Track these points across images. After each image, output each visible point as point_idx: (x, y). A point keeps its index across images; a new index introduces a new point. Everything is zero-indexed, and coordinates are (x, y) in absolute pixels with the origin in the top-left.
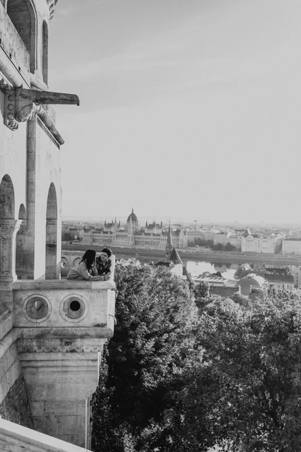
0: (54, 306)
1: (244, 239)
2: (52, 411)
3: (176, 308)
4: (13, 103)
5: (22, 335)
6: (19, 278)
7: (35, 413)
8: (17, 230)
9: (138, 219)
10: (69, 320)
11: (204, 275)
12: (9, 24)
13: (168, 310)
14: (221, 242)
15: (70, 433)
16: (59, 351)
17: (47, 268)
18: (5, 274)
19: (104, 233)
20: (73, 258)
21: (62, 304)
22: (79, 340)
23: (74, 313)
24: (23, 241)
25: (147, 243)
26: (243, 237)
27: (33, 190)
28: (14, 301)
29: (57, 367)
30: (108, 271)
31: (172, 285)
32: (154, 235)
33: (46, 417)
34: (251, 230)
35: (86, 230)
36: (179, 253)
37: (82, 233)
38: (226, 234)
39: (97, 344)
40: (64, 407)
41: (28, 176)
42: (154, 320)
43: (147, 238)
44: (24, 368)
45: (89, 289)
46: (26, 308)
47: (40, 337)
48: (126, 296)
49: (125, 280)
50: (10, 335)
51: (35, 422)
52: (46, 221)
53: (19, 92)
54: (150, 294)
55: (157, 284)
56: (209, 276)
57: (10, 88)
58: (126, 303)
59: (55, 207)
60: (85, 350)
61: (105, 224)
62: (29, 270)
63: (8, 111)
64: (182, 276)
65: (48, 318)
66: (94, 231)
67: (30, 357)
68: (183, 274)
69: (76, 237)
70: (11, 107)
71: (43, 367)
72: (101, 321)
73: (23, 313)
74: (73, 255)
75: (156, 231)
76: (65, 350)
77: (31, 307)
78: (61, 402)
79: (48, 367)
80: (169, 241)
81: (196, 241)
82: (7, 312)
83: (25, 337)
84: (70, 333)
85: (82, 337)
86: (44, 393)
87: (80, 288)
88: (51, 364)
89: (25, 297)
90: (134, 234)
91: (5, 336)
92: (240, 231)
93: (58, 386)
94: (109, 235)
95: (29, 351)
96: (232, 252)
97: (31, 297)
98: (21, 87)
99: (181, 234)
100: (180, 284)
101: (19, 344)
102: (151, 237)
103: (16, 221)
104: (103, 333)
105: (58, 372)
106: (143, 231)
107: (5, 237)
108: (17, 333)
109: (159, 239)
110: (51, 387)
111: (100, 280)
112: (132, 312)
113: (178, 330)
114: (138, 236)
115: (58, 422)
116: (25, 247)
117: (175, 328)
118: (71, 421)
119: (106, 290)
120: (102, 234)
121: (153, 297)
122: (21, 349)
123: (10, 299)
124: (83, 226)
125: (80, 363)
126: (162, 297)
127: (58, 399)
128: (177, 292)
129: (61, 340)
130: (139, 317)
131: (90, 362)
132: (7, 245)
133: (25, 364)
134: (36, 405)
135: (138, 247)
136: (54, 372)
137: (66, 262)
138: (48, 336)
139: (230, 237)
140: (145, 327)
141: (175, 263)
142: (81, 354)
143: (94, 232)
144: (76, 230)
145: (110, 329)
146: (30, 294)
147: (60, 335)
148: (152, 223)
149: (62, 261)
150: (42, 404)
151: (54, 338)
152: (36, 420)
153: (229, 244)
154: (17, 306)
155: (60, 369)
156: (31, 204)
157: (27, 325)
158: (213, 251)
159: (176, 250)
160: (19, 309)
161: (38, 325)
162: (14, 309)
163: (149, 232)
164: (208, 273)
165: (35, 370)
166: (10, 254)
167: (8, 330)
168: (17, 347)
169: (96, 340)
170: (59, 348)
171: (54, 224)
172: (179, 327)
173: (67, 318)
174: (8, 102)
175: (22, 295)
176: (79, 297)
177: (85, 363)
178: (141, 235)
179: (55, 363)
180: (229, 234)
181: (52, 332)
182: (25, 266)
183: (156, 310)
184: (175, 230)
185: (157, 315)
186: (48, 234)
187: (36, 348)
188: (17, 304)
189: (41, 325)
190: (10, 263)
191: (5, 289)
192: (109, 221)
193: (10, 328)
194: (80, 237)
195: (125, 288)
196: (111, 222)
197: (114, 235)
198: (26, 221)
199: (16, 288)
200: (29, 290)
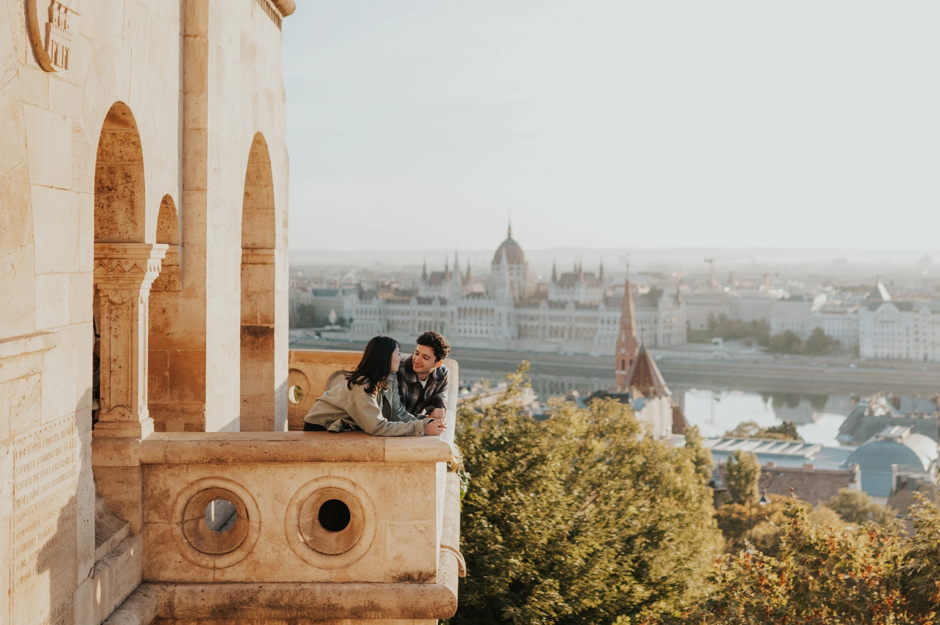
0: (267, 516)
1: (867, 318)
3: (654, 536)
5: (170, 605)
6: (160, 427)
8: (151, 276)
9: (528, 257)
10: (316, 560)
11: (739, 433)
13: (629, 540)
14: (794, 327)
17: (244, 401)
18: (116, 415)
19: (422, 301)
20: (326, 370)
21: (294, 511)
22: (347, 622)
23: (331, 539)
24: (170, 313)
25: (555, 332)
26: (863, 311)
27: (202, 154)
28: (144, 498)
30: (435, 402)
31: (639, 460)
32: (578, 306)
34: (889, 286)
35: (363, 295)
36: (659, 363)
37: (350, 304)
38: (811, 300)
41: (184, 108)
42: (583, 572)
43: (557, 318)
45: (377, 460)
46: (183, 522)
47: (226, 614)
48: (493, 496)
49: (489, 445)
50: (133, 606)
52: (240, 251)
54: (569, 491)
55: (592, 458)
56: (757, 437)
58: (492, 520)
59: (270, 209)
61: (424, 276)
62: (190, 403)
64: (670, 436)
65: (251, 553)
66: (390, 295)
68: (674, 432)
69: (333, 317)
72: (414, 564)
73: (173, 538)
74: (326, 361)
75: (583, 293)
77: (196, 520)
80: (626, 327)
81: (712, 324)
82: (121, 534)
83: (178, 612)
84: (320, 601)
85: (357, 614)
87: (349, 460)
89: (177, 486)
90: (517, 306)
91: (117, 609)
92: (854, 289)
94: (436, 307)
96: (830, 359)
97: (196, 488)
99: (665, 301)
100: (666, 458)
102: (570, 312)
103: (150, 247)
104: (423, 604)
106: (544, 295)
107: (116, 299)
108: (156, 598)
109: (595, 320)
111: (412, 434)
112: (514, 545)
113: (662, 604)
114: (529, 312)
116: (177, 330)
117: (653, 599)
119: (431, 463)
120: (414, 307)
121: (581, 499)
123: (131, 493)
124: (355, 280)
126: (607, 498)
128: (655, 482)
129: (293, 623)
130: (536, 562)
132: (123, 323)
135: (527, 345)
137: (303, 385)
138: (253, 611)
139: (824, 311)
140: (555, 594)
141: (646, 394)
143: (388, 301)
144: (332, 293)
145: (446, 590)
146: (193, 475)
147: (289, 607)
148: (570, 269)
149: (290, 382)
151: (270, 619)
153: (818, 332)
154: (154, 517)
156: (195, 196)
157: (185, 576)
158: (770, 357)
159: (651, 354)
160: (160, 526)
161: (218, 576)
162: (146, 523)
163: (562, 297)
164: (754, 425)
166: (131, 353)
167: (126, 590)
169: (402, 623)
171: (267, 263)
172: (663, 595)
173: (308, 554)
175: (170, 481)
176: (347, 487)
178: (537, 306)
180: (821, 300)
181: (262, 598)
182: (177, 392)
183: (591, 540)
184: (645, 290)
185: (592, 557)
186: (247, 295)
188: (155, 507)
189: (229, 575)
190: (131, 379)
191: (116, 462)
192: (436, 265)
193: (134, 584)
194: (347, 317)
195: (491, 471)
196: (442, 269)
197: (452, 308)
198: (178, 249)
199: (149, 459)
200: (190, 463)
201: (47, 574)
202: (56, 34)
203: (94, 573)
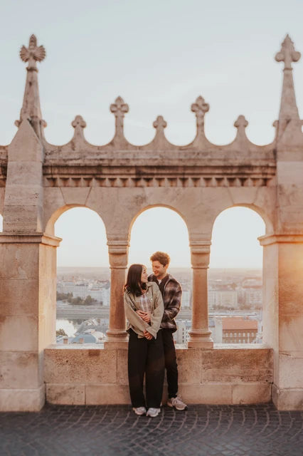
1: (105, 292)
14: (81, 296)
26: (104, 289)
38: (87, 286)
92: (102, 282)
96: (92, 306)
139: (92, 290)
153: (89, 297)
158: (71, 306)
180: (91, 286)
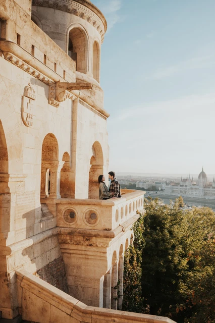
0: (79, 216)
2: (79, 283)
4: (54, 91)
5: (60, 231)
7: (69, 283)
9: (207, 176)
10: (88, 224)
12: (54, 46)
15: (90, 299)
16: (83, 245)
18: (52, 194)
19: (181, 186)
21: (84, 215)
22: (94, 238)
23: (92, 221)
24: (69, 176)
25: (214, 194)
27: (75, 144)
28: (57, 210)
29: (82, 254)
33: (76, 287)
35: (167, 184)
37: (164, 186)
39: (105, 241)
40: (86, 281)
41: (72, 135)
44: (63, 253)
46: (64, 216)
47: (71, 234)
50: (52, 230)
51: (69, 289)
53: (57, 85)
57: (50, 82)
60: (98, 245)
61: (182, 180)
63: (51, 96)
65: (76, 222)
67: (66, 246)
69: (160, 189)
70: (53, 94)
71: (73, 254)
72: (107, 227)
73: (62, 218)
76: (86, 244)
77: (67, 215)
78: (85, 278)
79: (76, 254)
82: (51, 216)
83: (62, 233)
84: (88, 233)
85: (96, 236)
86: (75, 271)
88: (78, 252)
89: (63, 208)
90: (204, 188)
91: (47, 230)
93: (83, 267)
94: (184, 187)
95: (65, 242)
97: (66, 209)
98: (59, 81)
101: (59, 237)
103: (60, 161)
104: (108, 235)
105: (83, 258)
106: (212, 185)
108: (58, 229)
110: (79, 267)
114: (207, 189)
115: (83, 291)
116: (70, 179)
118: (91, 291)
119: (111, 206)
120: (179, 187)
122: (60, 241)
123: (54, 209)
124: (165, 180)
125: (96, 254)
127: (83, 276)
129: (84, 237)
130: (178, 241)
131: (102, 254)
132: (54, 176)
133: (64, 251)
134: (70, 278)
136: (80, 258)
138: (75, 234)
140: (181, 249)
142: (96, 248)
143: (173, 185)
144: (160, 183)
145: (113, 232)
146: (66, 206)
147: (82, 233)
150: (74, 278)
151: (79, 235)
152: (70, 287)
154: (59, 214)
155: (84, 256)
157: (64, 226)
160: (60, 216)
161: (70, 227)
162: (57, 215)
165: (69, 255)
166: (56, 182)
167: (51, 227)
168: (58, 239)
169: (105, 239)
170: (82, 242)
171: (102, 168)
174: (51, 91)
175: (62, 207)
176: (95, 210)
177: (99, 254)
178: (209, 188)
179: (80, 252)
181: (77, 231)
182: (70, 191)
187: (69, 241)
188: (59, 212)
189: (72, 227)
190: (55, 187)
191: (51, 203)
192: (184, 177)
193: (54, 227)
194: (163, 189)
195: (169, 220)
196: (186, 178)
197: (188, 187)
198: (70, 163)
199: (57, 203)
200: (65, 204)
201: (25, 219)
202: (28, 119)
203: (41, 222)
